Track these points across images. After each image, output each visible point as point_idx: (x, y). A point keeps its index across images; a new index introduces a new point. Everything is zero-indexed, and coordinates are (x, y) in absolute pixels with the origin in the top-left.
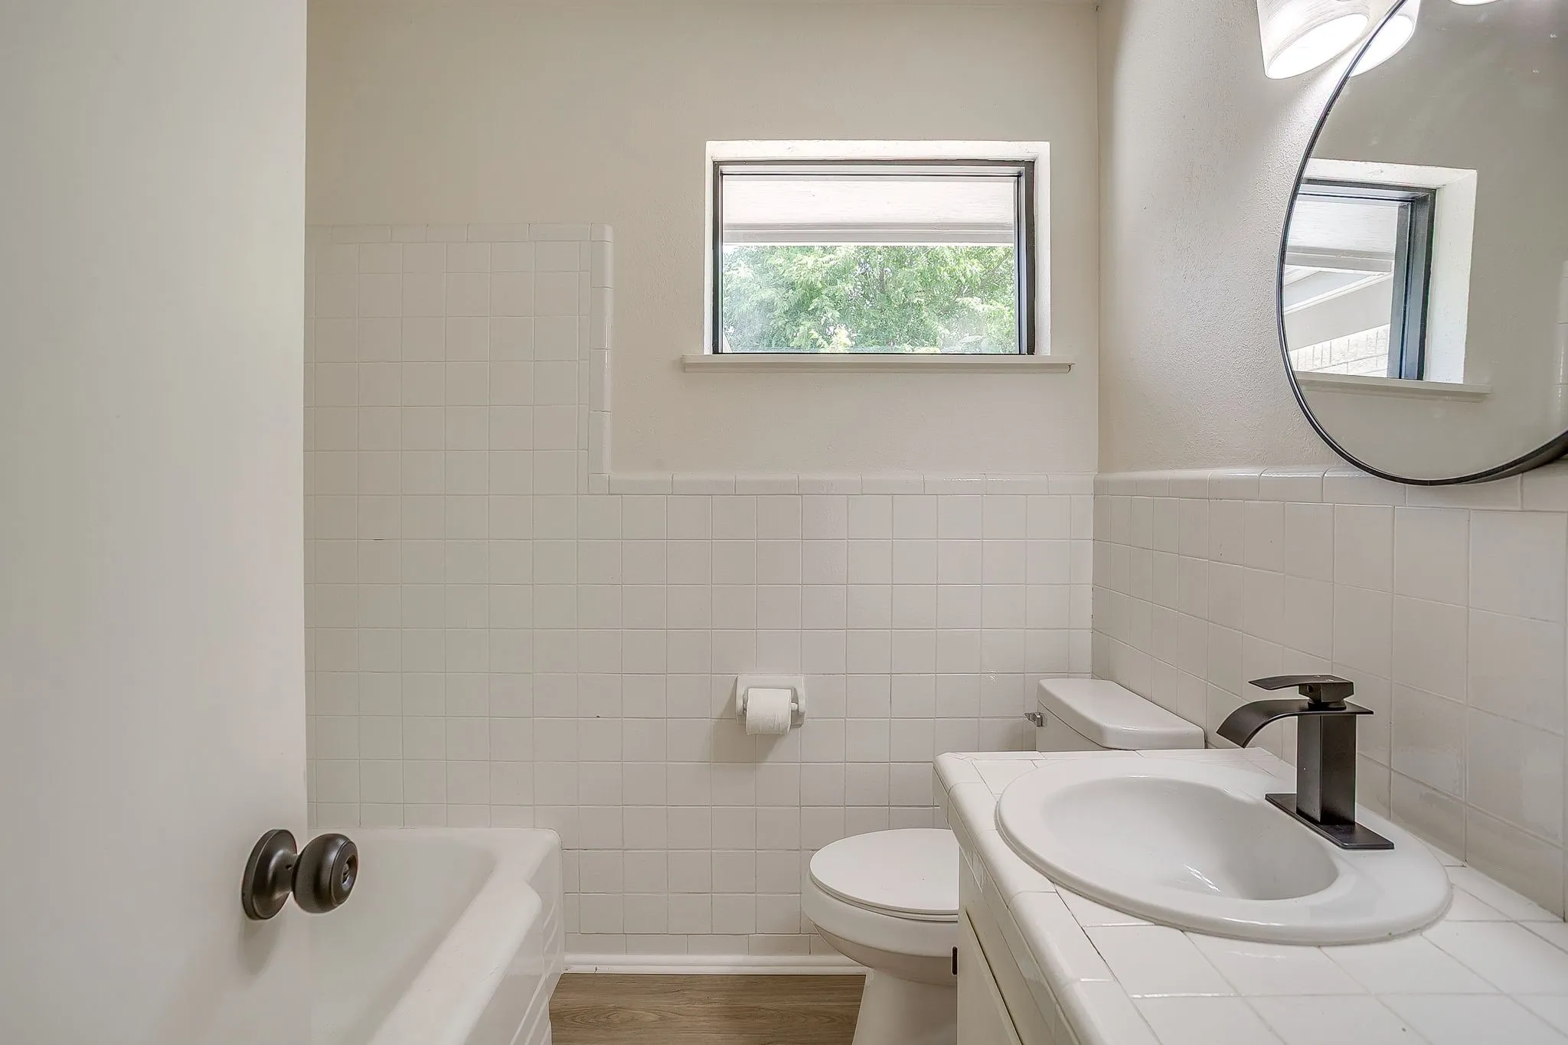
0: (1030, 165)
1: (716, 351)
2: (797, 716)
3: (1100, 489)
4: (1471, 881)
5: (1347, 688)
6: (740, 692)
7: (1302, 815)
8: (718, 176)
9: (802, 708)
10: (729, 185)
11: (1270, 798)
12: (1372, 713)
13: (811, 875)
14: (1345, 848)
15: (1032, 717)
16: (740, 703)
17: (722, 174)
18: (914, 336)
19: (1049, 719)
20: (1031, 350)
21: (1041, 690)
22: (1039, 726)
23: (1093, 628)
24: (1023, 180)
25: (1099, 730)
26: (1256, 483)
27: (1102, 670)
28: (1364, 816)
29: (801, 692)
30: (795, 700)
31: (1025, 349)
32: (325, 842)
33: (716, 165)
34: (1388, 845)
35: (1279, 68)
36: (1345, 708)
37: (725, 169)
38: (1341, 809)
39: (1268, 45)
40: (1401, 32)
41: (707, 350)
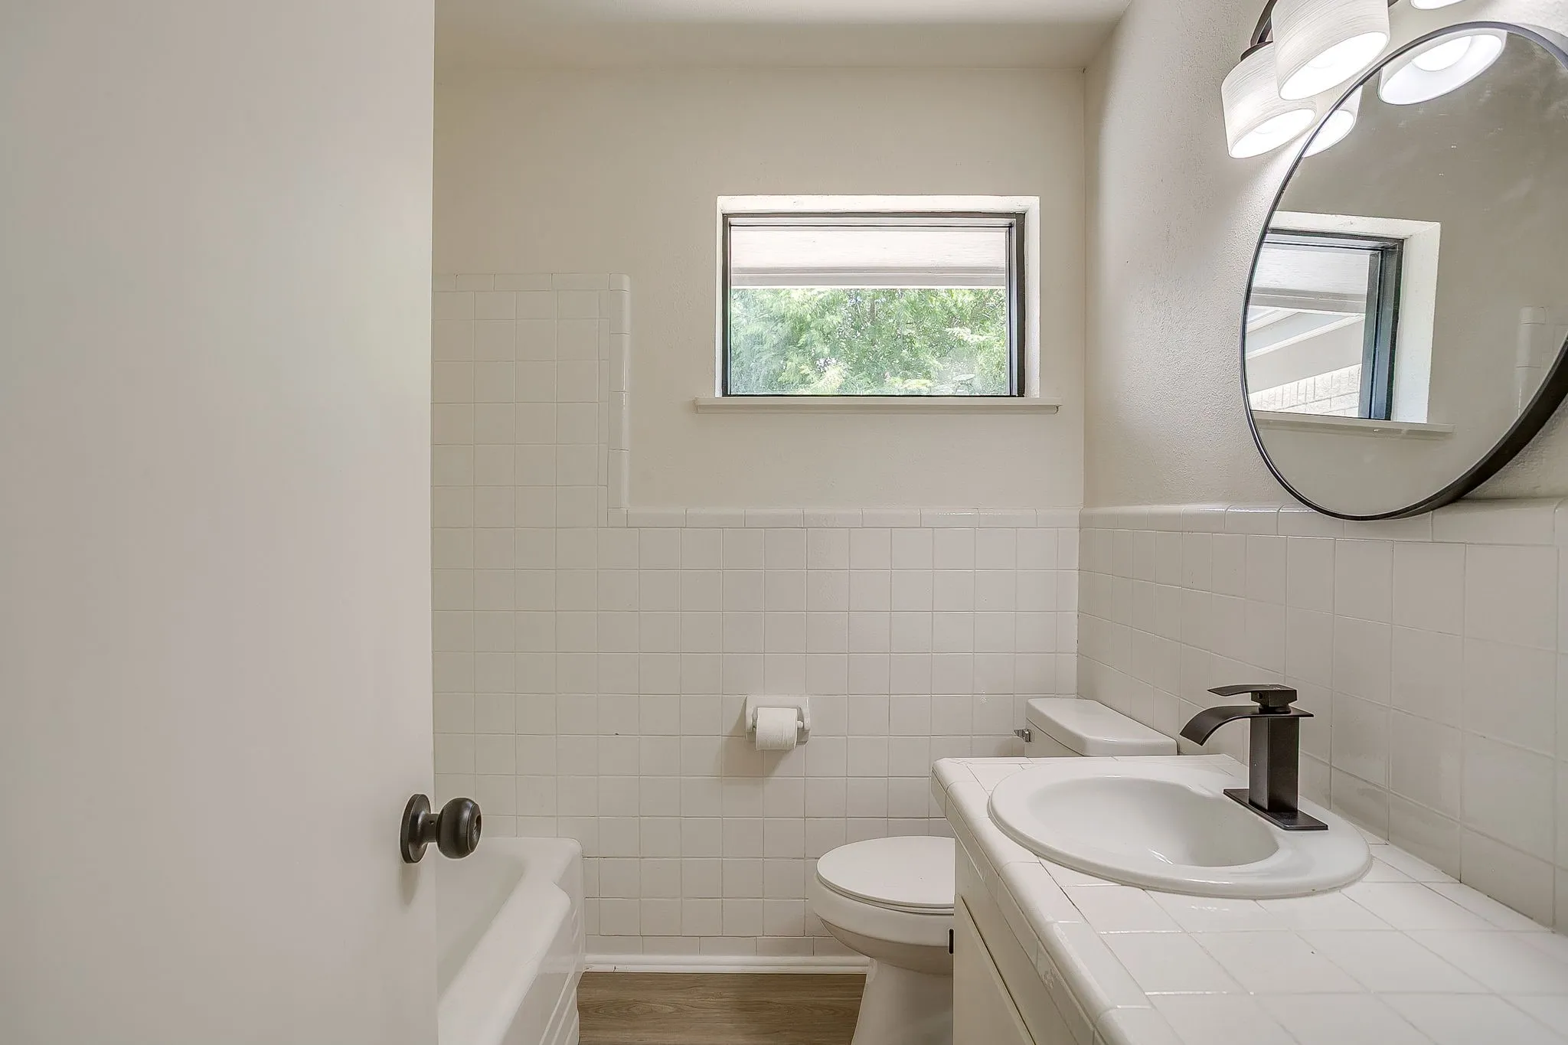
0: (1022, 217)
1: (725, 393)
2: (802, 733)
3: (1085, 523)
4: (1389, 855)
5: (1292, 695)
6: (749, 711)
7: (1254, 805)
8: (727, 226)
9: (806, 728)
10: (736, 235)
11: (1227, 792)
12: (1312, 716)
13: (818, 874)
14: (1287, 829)
15: (1021, 733)
16: (750, 721)
17: (731, 226)
19: (1037, 736)
20: (1021, 393)
21: (1030, 708)
22: (1027, 741)
23: (1078, 652)
24: (1015, 232)
25: (1080, 740)
26: (1221, 517)
27: (1087, 691)
28: (1305, 805)
29: (806, 711)
30: (801, 718)
31: (1015, 392)
32: (458, 805)
33: (725, 216)
34: (1325, 828)
35: (1241, 149)
36: (1290, 712)
37: (733, 221)
38: (1286, 798)
39: (1232, 129)
40: (1342, 124)
41: (718, 393)
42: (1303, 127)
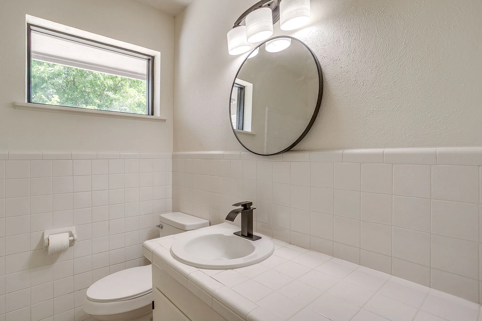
0: (153, 57)
1: (28, 101)
2: (72, 243)
3: (174, 157)
5: (251, 204)
6: (46, 237)
7: (243, 236)
8: (29, 30)
9: (75, 239)
10: (33, 34)
11: (234, 234)
12: (256, 208)
13: (87, 296)
14: (254, 241)
15: (159, 226)
16: (46, 241)
17: (31, 30)
18: (87, 103)
19: (165, 226)
20: (152, 114)
21: (160, 216)
22: (161, 229)
23: (172, 197)
24: (151, 61)
25: (184, 226)
26: (223, 155)
27: (176, 209)
28: (255, 233)
29: (74, 232)
30: (71, 235)
31: (150, 113)
33: (28, 25)
34: (261, 238)
36: (251, 209)
37: (31, 28)
38: (250, 232)
39: (230, 46)
41: (26, 101)
42: (248, 50)
